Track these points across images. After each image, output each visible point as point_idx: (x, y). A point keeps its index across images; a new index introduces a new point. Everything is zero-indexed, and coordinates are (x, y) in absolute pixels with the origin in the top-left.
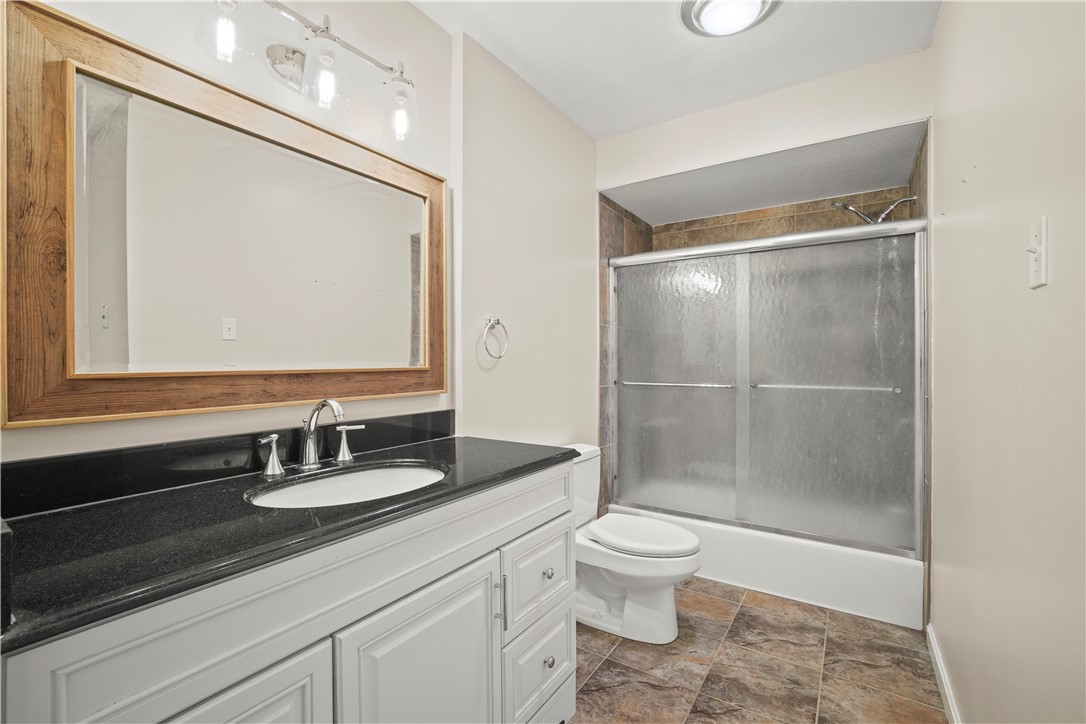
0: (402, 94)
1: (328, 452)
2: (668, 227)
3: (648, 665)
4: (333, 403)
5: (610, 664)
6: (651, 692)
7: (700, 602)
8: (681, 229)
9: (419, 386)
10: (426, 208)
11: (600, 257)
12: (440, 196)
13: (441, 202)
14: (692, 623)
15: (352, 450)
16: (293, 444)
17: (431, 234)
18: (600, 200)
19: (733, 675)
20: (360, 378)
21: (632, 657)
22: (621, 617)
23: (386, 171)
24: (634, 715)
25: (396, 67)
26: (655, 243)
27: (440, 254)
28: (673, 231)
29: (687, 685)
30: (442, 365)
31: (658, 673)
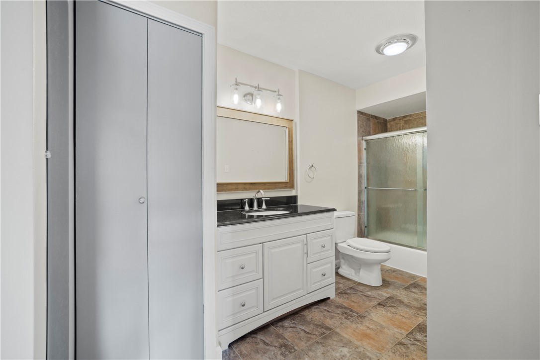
0: (279, 99)
1: (260, 206)
2: (394, 119)
3: (366, 291)
4: (261, 191)
5: (351, 288)
6: (364, 297)
7: (396, 277)
8: (400, 120)
9: (286, 187)
10: (287, 131)
11: (358, 137)
12: (292, 126)
13: (292, 127)
14: (390, 283)
15: (266, 206)
16: (251, 202)
17: (289, 138)
18: (358, 114)
19: (400, 299)
20: (269, 184)
21: (361, 288)
22: (359, 276)
23: (275, 122)
24: (355, 301)
25: (277, 90)
26: (389, 126)
27: (292, 145)
28: (397, 121)
29: (380, 298)
30: (293, 181)
31: (369, 293)
